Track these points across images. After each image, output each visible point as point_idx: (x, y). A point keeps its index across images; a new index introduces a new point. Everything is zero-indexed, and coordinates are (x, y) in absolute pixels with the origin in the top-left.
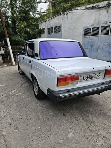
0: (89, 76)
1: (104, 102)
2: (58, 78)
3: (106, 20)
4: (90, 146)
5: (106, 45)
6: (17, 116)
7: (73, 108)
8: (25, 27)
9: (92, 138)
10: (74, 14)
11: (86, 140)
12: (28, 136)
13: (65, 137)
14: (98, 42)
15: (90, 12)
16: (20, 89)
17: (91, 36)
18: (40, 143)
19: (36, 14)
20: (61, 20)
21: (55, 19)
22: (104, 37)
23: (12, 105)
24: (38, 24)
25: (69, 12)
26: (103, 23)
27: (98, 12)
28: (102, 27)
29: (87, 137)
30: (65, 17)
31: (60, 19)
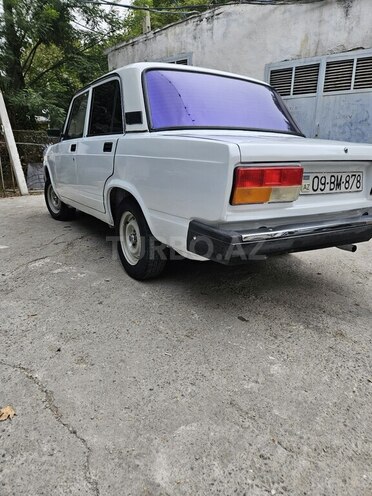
0: (328, 181)
1: (358, 283)
2: (236, 171)
3: (343, 42)
4: (351, 393)
5: (340, 127)
6: (78, 328)
7: (268, 301)
8: (57, 65)
9: (352, 374)
10: (235, 20)
11: (331, 378)
12: (132, 379)
13: (261, 374)
14: (315, 117)
15: (287, 14)
16: (67, 257)
17: (292, 96)
18: (178, 395)
19: (99, 19)
20: (190, 40)
21: (167, 35)
22: (336, 97)
23: (46, 297)
24: (105, 53)
25: (216, 12)
26: (332, 52)
27: (316, 14)
28: (328, 64)
29: (334, 371)
30: (202, 29)
31: (184, 35)
